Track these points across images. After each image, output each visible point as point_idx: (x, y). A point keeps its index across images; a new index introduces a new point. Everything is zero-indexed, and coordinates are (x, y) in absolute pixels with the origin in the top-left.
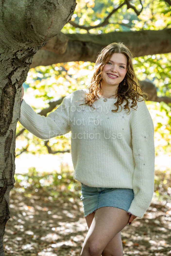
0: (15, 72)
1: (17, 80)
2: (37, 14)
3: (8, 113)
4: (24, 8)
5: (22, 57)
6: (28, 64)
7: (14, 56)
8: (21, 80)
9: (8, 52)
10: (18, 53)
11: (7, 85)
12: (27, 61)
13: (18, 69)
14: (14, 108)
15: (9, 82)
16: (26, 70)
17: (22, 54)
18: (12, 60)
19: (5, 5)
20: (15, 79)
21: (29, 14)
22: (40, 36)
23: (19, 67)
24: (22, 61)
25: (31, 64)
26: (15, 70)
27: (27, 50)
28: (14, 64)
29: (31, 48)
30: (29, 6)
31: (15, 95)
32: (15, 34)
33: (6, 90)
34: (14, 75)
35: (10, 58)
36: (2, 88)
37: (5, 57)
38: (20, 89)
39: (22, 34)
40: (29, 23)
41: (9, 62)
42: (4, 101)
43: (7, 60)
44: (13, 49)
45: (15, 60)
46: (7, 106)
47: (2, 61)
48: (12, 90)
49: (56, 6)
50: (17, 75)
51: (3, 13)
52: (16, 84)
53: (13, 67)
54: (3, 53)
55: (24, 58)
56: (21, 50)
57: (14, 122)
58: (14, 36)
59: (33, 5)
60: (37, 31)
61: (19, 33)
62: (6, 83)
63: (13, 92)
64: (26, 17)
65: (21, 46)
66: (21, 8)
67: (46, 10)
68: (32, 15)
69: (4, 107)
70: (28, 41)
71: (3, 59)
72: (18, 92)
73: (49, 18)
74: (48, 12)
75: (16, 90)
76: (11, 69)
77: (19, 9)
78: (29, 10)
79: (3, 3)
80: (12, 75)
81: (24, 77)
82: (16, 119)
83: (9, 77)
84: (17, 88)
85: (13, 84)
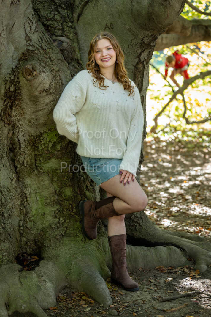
0: (143, 53)
1: (145, 58)
2: (156, 9)
3: (139, 83)
4: (147, 5)
5: (148, 42)
6: (152, 46)
7: (141, 41)
8: (148, 58)
9: (137, 38)
10: (145, 39)
11: (138, 62)
12: (152, 44)
13: (145, 51)
14: (144, 80)
15: (139, 60)
16: (151, 51)
17: (147, 40)
18: (140, 44)
19: (133, 4)
20: (143, 58)
21: (150, 9)
22: (160, 25)
23: (146, 49)
24: (148, 44)
25: (155, 46)
26: (143, 52)
27: (151, 36)
28: (142, 47)
29: (154, 34)
30: (151, 4)
31: (144, 69)
32: (142, 25)
33: (137, 66)
34: (142, 55)
35: (138, 43)
36: (134, 65)
37: (135, 42)
38: (147, 65)
39: (146, 24)
40: (151, 16)
41: (138, 46)
42: (136, 75)
43: (137, 44)
44: (140, 36)
45: (142, 44)
46: (139, 78)
47: (133, 45)
48: (142, 67)
49: (170, 2)
50: (145, 55)
51: (132, 9)
52: (144, 62)
53: (141, 49)
54: (134, 39)
55: (149, 43)
56: (147, 37)
57: (144, 90)
58: (141, 26)
59: (153, 3)
60: (157, 22)
61: (144, 24)
62: (136, 61)
63: (142, 68)
64: (149, 12)
65: (146, 33)
66: (145, 5)
67: (163, 6)
68: (153, 10)
69: (136, 79)
70: (151, 29)
71: (134, 44)
72: (146, 67)
73: (165, 12)
74: (165, 7)
75: (145, 66)
76: (140, 51)
77: (144, 6)
78: (151, 7)
79: (131, 2)
80: (141, 55)
81: (150, 56)
82: (146, 87)
83: (139, 57)
84: (145, 65)
85: (142, 62)
